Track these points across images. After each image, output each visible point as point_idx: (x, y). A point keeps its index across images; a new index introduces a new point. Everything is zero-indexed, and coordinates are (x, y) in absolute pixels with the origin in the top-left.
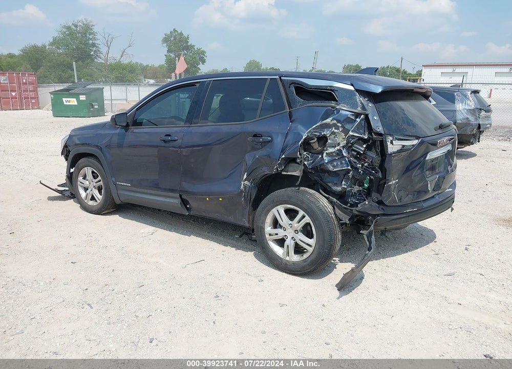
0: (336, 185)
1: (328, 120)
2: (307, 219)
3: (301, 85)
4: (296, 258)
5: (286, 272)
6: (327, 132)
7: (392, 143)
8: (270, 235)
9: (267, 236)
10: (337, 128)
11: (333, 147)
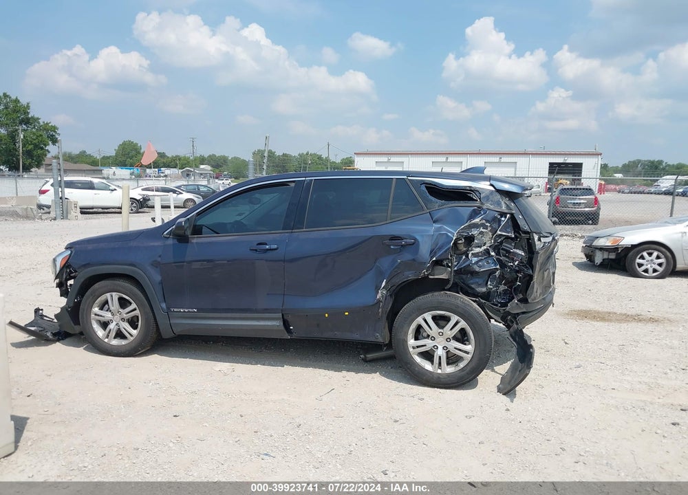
0: (479, 285)
1: (477, 220)
2: (463, 324)
3: (435, 185)
4: (450, 370)
5: (437, 388)
6: (475, 232)
7: (539, 240)
8: (414, 348)
9: (411, 350)
10: (486, 227)
11: (479, 247)
